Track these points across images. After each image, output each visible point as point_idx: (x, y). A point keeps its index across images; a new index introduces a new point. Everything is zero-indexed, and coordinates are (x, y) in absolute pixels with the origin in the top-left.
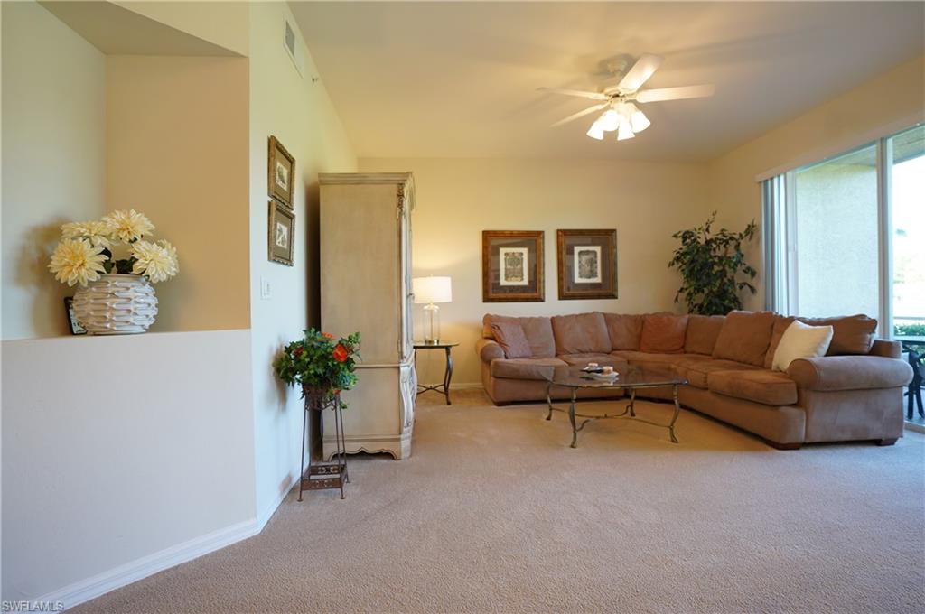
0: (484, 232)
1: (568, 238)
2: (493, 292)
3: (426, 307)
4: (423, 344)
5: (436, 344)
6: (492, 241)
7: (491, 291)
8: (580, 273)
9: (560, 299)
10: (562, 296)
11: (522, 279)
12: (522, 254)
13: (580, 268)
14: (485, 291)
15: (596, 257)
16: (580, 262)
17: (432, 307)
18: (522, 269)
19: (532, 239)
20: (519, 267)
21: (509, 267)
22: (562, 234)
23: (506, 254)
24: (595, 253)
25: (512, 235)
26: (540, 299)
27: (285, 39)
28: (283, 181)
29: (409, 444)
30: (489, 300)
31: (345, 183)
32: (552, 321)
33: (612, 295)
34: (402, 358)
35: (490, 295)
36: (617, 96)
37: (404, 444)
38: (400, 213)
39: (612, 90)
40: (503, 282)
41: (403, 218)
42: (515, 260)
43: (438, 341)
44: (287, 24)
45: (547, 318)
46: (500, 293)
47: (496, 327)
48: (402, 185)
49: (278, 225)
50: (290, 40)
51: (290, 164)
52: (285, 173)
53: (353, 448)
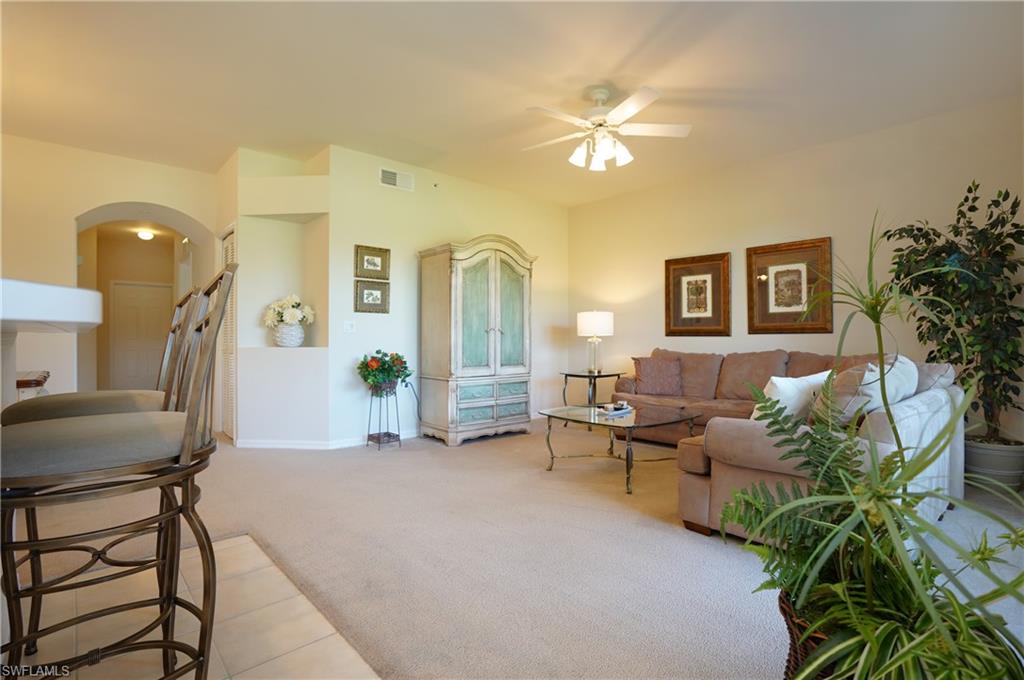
0: (668, 263)
1: (758, 257)
2: (676, 327)
3: (590, 340)
4: (587, 374)
5: (596, 374)
6: (676, 269)
7: (672, 324)
8: (776, 300)
9: (749, 333)
10: (753, 330)
11: (706, 310)
12: (705, 282)
13: (776, 293)
14: (668, 324)
15: (800, 277)
16: (776, 285)
17: (595, 339)
18: (705, 298)
19: (717, 264)
20: (702, 296)
21: (691, 297)
22: (751, 253)
23: (689, 283)
24: (798, 272)
25: (694, 260)
26: (726, 332)
27: (380, 181)
28: (375, 265)
29: (455, 437)
30: (670, 333)
31: (430, 255)
32: (724, 358)
33: (826, 329)
34: (451, 374)
35: (672, 328)
36: (601, 125)
37: (451, 436)
38: (451, 272)
39: (598, 119)
40: (686, 314)
41: (453, 275)
42: (698, 290)
43: (599, 372)
44: (383, 171)
45: (720, 355)
46: (683, 326)
47: (637, 361)
48: (451, 252)
49: (366, 292)
50: (389, 178)
51: (384, 253)
52: (378, 260)
53: (430, 432)
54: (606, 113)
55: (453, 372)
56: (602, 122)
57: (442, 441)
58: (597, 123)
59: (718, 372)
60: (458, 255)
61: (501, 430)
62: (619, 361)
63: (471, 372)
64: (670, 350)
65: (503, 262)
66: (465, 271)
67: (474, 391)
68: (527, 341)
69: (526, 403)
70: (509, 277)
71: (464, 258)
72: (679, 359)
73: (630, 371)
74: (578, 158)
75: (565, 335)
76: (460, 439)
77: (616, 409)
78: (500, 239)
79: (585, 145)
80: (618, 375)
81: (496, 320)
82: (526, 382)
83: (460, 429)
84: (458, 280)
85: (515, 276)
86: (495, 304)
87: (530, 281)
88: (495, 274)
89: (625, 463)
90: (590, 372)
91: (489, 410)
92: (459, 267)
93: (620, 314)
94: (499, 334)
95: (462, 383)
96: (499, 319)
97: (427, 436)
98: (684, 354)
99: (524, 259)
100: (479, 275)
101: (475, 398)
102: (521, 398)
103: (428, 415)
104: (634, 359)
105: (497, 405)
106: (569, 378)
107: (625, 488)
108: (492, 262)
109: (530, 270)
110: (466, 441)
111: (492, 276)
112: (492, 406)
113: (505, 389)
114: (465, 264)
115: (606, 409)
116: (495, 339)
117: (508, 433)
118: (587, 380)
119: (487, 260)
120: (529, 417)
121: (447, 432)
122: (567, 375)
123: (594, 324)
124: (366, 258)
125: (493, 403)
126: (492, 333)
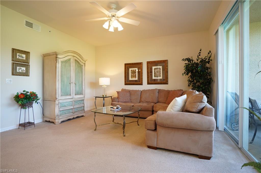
0: (125, 64)
1: (150, 64)
2: (128, 82)
3: (103, 86)
4: (102, 97)
5: (105, 97)
6: (128, 66)
7: (126, 82)
8: (154, 76)
9: (148, 84)
10: (148, 83)
11: (136, 78)
12: (136, 70)
13: (154, 74)
14: (125, 82)
15: (160, 70)
16: (154, 72)
19: (139, 65)
20: (135, 74)
21: (132, 74)
22: (148, 63)
23: (131, 70)
24: (160, 68)
25: (133, 64)
26: (141, 84)
28: (22, 57)
29: (58, 121)
30: (126, 84)
31: (47, 56)
32: (141, 91)
33: (166, 83)
34: (56, 99)
35: (127, 83)
36: (113, 16)
37: (57, 121)
38: (56, 62)
39: (113, 13)
40: (130, 79)
41: (57, 63)
42: (134, 72)
43: (106, 96)
44: (26, 21)
45: (141, 90)
46: (129, 82)
47: (118, 92)
48: (57, 55)
49: (18, 67)
50: (29, 25)
51: (27, 53)
52: (24, 56)
53: (48, 120)
54: (116, 12)
55: (57, 98)
56: (114, 15)
57: (53, 122)
58: (113, 15)
59: (140, 95)
60: (59, 56)
61: (75, 116)
62: (112, 92)
63: (64, 97)
64: (126, 89)
65: (75, 60)
66: (62, 62)
67: (66, 104)
68: (84, 87)
69: (84, 107)
70: (78, 65)
71: (62, 58)
72: (130, 92)
73: (116, 95)
74: (106, 26)
75: (95, 85)
76: (60, 121)
77: (117, 108)
78: (75, 52)
79: (108, 22)
80: (111, 97)
81: (73, 79)
82: (83, 100)
83: (60, 118)
84: (59, 65)
85: (80, 65)
86: (73, 74)
87: (85, 67)
88: (73, 64)
90: (103, 96)
91: (71, 110)
92: (60, 60)
93: (112, 78)
94: (74, 84)
95: (60, 101)
96: (74, 79)
97: (46, 121)
98: (131, 90)
99: (83, 60)
100: (67, 64)
101: (66, 106)
102: (82, 105)
103: (47, 113)
104: (117, 92)
105: (74, 108)
106: (96, 98)
108: (72, 60)
109: (85, 64)
110: (62, 122)
111: (72, 65)
112: (72, 109)
113: (76, 103)
114: (62, 60)
115: (114, 109)
116: (73, 86)
117: (78, 117)
118: (103, 98)
119: (70, 59)
120: (84, 111)
121: (55, 119)
122: (96, 97)
123: (104, 82)
124: (18, 54)
125: (72, 107)
126: (72, 84)
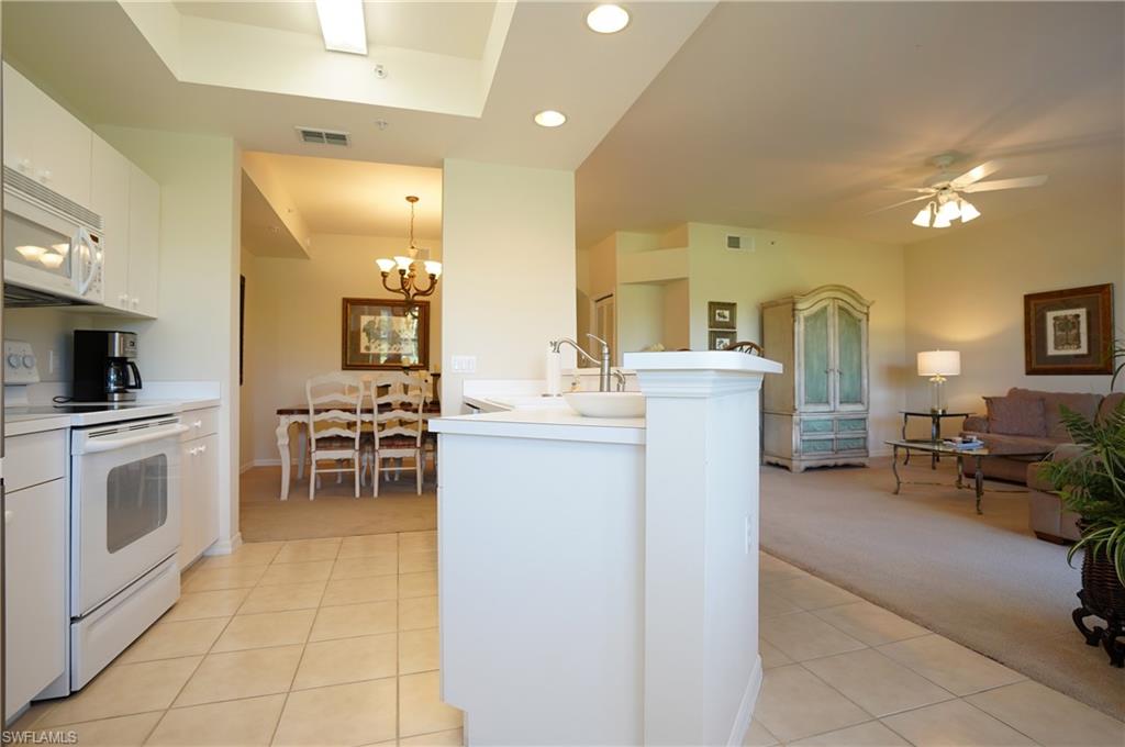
0: (1028, 298)
2: (1038, 363)
3: (932, 379)
4: (929, 413)
5: (940, 413)
6: (1035, 305)
7: (1033, 362)
11: (1079, 347)
12: (1078, 316)
14: (1028, 363)
17: (938, 379)
18: (1078, 335)
19: (1092, 297)
20: (1074, 331)
21: (1059, 333)
23: (1056, 318)
25: (1061, 293)
26: (1107, 371)
27: (726, 247)
28: (724, 317)
29: (799, 464)
30: (1030, 371)
31: (772, 306)
32: (1103, 400)
34: (795, 410)
35: (1034, 365)
36: (945, 189)
37: (795, 463)
38: (794, 321)
39: (944, 184)
40: (1051, 351)
41: (796, 324)
42: (1068, 326)
43: (943, 411)
44: (730, 238)
45: (1098, 395)
46: (1048, 364)
47: (989, 401)
48: (794, 304)
49: (718, 340)
50: (734, 242)
51: (731, 306)
52: (727, 313)
53: (774, 460)
54: (951, 179)
55: (796, 407)
56: (946, 186)
57: (786, 468)
58: (941, 187)
60: (799, 306)
61: (841, 462)
62: (970, 400)
63: (812, 408)
64: (1031, 389)
65: (840, 308)
66: (807, 319)
67: (815, 425)
68: (865, 381)
69: (865, 439)
70: (847, 321)
71: (805, 308)
72: (1042, 399)
73: (982, 411)
74: (922, 219)
75: (903, 373)
76: (804, 465)
77: (964, 442)
78: (839, 288)
79: (929, 207)
80: (967, 415)
81: (835, 361)
82: (864, 419)
83: (803, 458)
84: (800, 328)
85: (853, 320)
86: (834, 347)
87: (868, 324)
88: (834, 321)
89: (975, 492)
90: (933, 411)
91: (830, 443)
92: (801, 316)
93: (967, 353)
94: (837, 374)
95: (805, 417)
96: (837, 362)
97: (770, 464)
98: (1049, 394)
99: (861, 304)
100: (818, 324)
101: (815, 430)
102: (859, 434)
103: (770, 444)
104: (984, 398)
105: (837, 439)
106: (909, 417)
107: (975, 510)
108: (830, 310)
109: (867, 314)
110: (808, 469)
111: (830, 322)
112: (832, 440)
113: (844, 425)
114: (806, 313)
115: (954, 441)
116: (834, 378)
117: (847, 466)
118: (931, 419)
119: (826, 308)
120: (867, 452)
121: (791, 459)
122: (907, 414)
123: (938, 364)
125: (832, 436)
126: (831, 375)
